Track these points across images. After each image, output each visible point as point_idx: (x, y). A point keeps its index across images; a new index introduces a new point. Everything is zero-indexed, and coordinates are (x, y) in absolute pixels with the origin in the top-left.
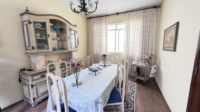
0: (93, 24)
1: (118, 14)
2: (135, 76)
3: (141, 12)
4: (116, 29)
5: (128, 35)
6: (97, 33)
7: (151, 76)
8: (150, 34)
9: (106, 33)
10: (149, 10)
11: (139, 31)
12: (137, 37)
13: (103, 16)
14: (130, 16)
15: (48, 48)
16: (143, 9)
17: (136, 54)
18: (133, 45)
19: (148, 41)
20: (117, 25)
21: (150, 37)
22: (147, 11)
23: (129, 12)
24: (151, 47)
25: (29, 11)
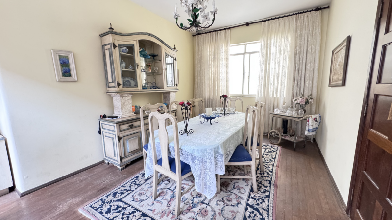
0: (203, 45)
1: (248, 24)
2: (278, 135)
3: (291, 19)
4: (245, 53)
5: (266, 62)
6: (210, 60)
7: (306, 133)
8: (308, 59)
9: (227, 59)
10: (306, 15)
11: (288, 55)
12: (283, 66)
13: (220, 30)
14: (271, 26)
15: (136, 85)
16: (295, 13)
17: (282, 97)
18: (276, 80)
19: (303, 72)
20: (247, 44)
21: (309, 65)
22: (302, 16)
23: (268, 20)
24: (311, 82)
25: (113, 29)
